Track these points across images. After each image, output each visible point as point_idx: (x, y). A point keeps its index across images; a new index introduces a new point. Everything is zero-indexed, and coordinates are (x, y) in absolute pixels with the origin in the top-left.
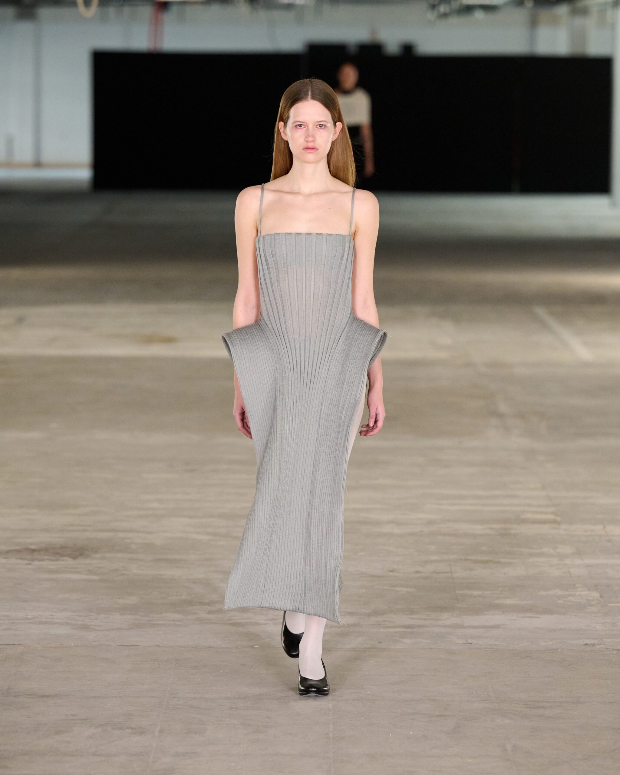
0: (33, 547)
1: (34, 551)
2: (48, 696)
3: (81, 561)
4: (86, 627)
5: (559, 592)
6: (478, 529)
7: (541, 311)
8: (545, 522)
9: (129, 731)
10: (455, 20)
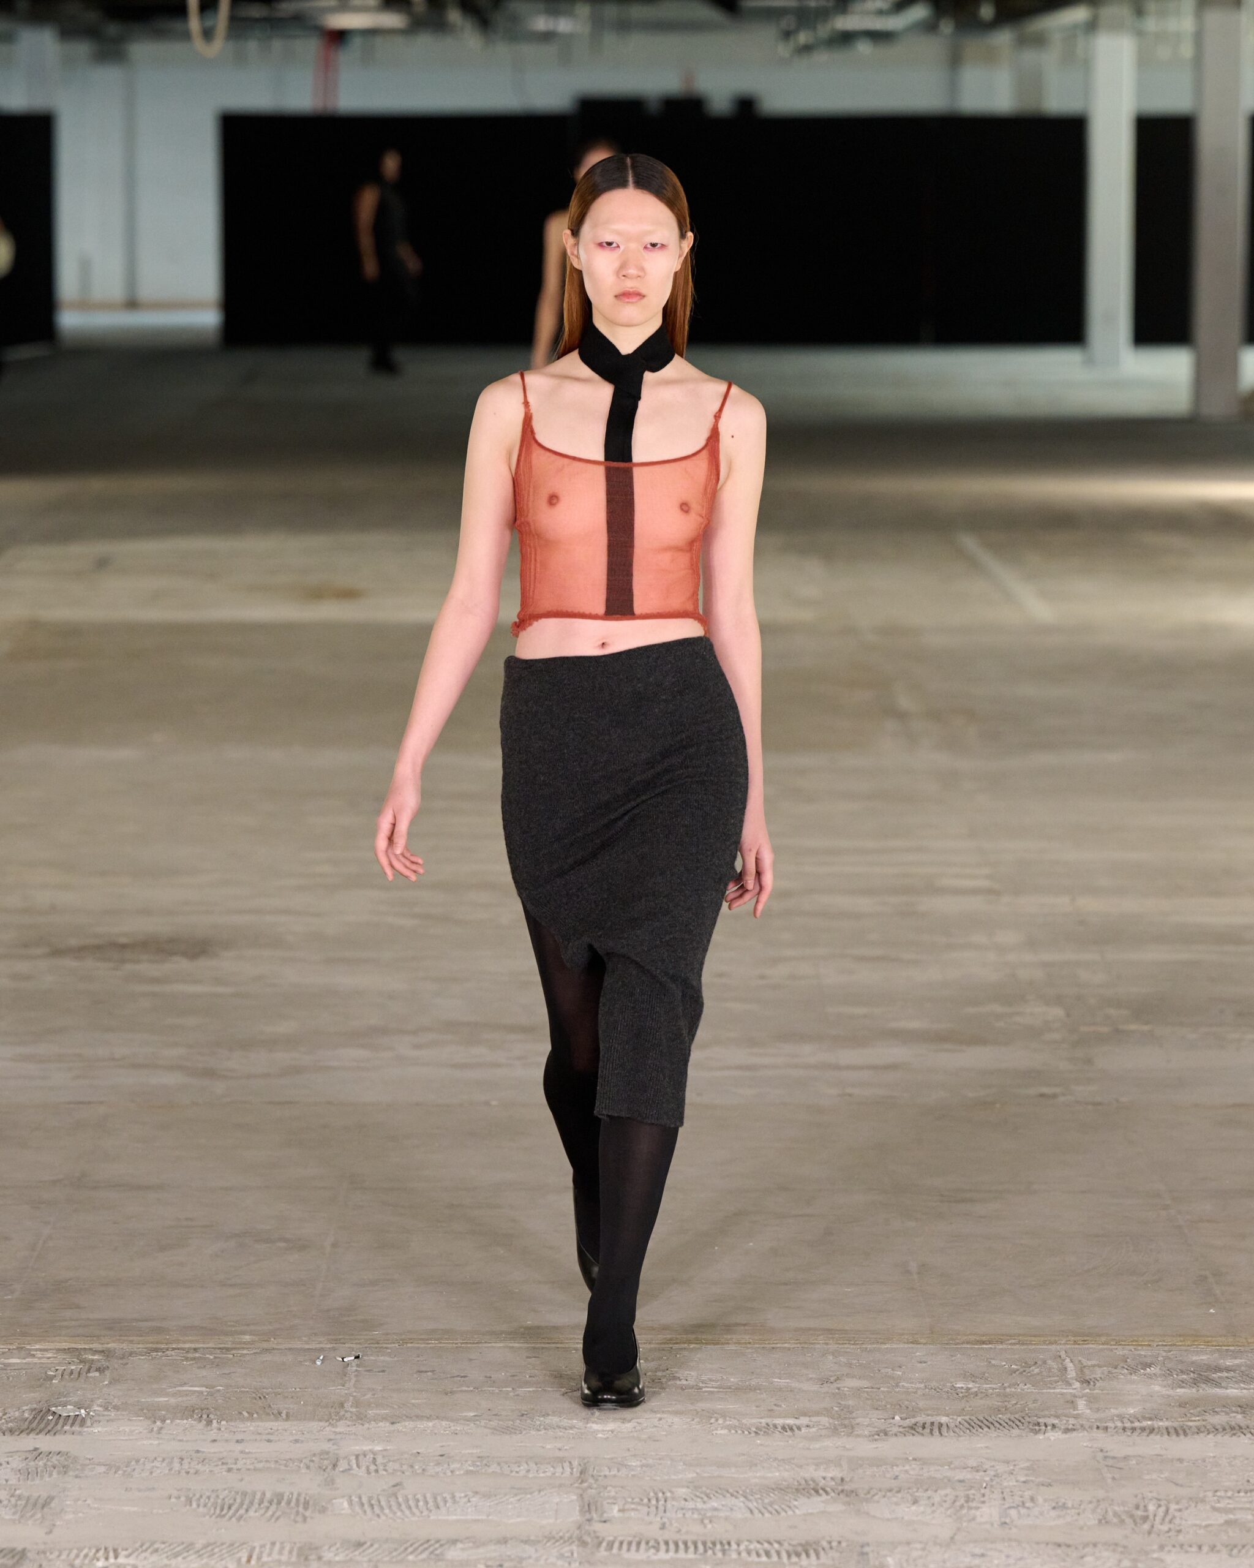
0: (123, 940)
1: (124, 946)
2: (148, 1188)
3: (203, 963)
4: (210, 1073)
5: (998, 1008)
6: (864, 904)
7: (969, 542)
8: (975, 892)
9: (282, 1245)
10: (822, 57)
